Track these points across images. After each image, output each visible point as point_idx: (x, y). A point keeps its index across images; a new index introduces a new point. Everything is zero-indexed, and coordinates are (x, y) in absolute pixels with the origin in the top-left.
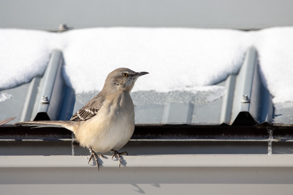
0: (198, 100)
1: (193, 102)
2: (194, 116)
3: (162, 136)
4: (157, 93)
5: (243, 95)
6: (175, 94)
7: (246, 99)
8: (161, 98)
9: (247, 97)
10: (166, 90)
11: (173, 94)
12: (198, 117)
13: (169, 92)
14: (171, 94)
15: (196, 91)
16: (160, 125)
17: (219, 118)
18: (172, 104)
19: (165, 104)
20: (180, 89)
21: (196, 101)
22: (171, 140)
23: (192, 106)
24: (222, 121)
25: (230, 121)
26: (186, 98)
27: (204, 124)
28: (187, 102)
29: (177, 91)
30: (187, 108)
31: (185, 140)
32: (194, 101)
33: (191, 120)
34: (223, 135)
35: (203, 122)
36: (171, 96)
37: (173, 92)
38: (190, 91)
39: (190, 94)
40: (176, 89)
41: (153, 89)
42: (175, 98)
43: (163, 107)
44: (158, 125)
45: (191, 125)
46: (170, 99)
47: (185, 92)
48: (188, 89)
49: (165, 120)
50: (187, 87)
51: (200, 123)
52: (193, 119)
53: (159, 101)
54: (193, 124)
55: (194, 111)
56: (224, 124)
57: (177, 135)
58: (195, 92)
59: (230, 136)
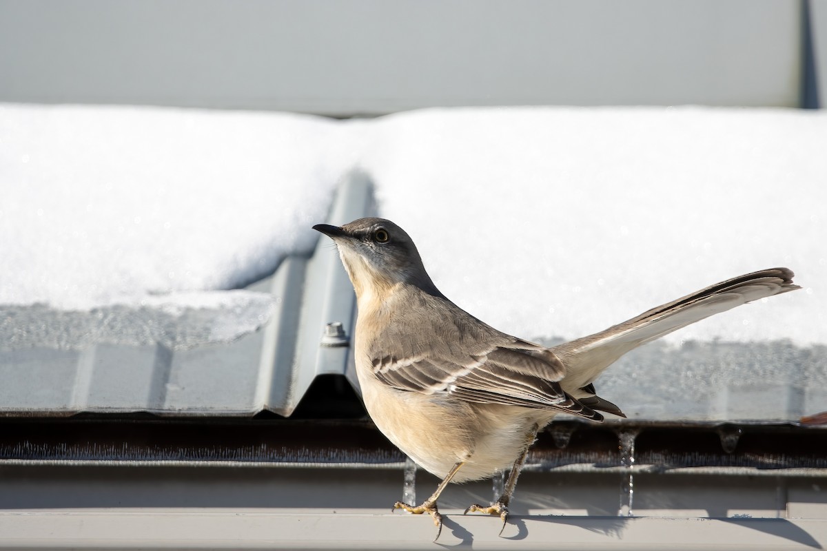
0: (184, 335)
1: (169, 343)
2: (171, 387)
3: (68, 448)
4: (54, 313)
5: (329, 322)
6: (111, 316)
7: (336, 334)
8: (67, 330)
9: (340, 328)
10: (83, 303)
11: (105, 316)
12: (184, 388)
13: (94, 311)
14: (100, 315)
15: (179, 309)
16: (63, 413)
17: (252, 393)
18: (103, 348)
19: (80, 347)
20: (129, 301)
21: (179, 339)
22: (97, 463)
23: (165, 356)
24: (260, 402)
25: (285, 403)
26: (147, 330)
27: (204, 413)
28: (152, 342)
29: (117, 308)
30: (149, 362)
31: (141, 463)
32: (173, 339)
33: (162, 398)
34: (264, 447)
35: (199, 406)
36: (101, 323)
37: (105, 311)
38: (160, 309)
39: (160, 316)
40: (114, 300)
41: (42, 299)
42: (112, 328)
43: (73, 355)
44: (57, 413)
45: (161, 414)
46: (96, 333)
47: (143, 309)
48: (154, 302)
49: (80, 399)
50: (152, 293)
51: (189, 409)
52: (168, 397)
53: (59, 339)
54: (169, 412)
55: (173, 371)
56: (265, 414)
57: (119, 446)
58: (174, 312)
59: (284, 450)
